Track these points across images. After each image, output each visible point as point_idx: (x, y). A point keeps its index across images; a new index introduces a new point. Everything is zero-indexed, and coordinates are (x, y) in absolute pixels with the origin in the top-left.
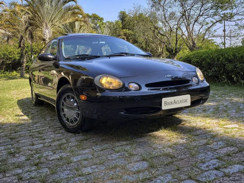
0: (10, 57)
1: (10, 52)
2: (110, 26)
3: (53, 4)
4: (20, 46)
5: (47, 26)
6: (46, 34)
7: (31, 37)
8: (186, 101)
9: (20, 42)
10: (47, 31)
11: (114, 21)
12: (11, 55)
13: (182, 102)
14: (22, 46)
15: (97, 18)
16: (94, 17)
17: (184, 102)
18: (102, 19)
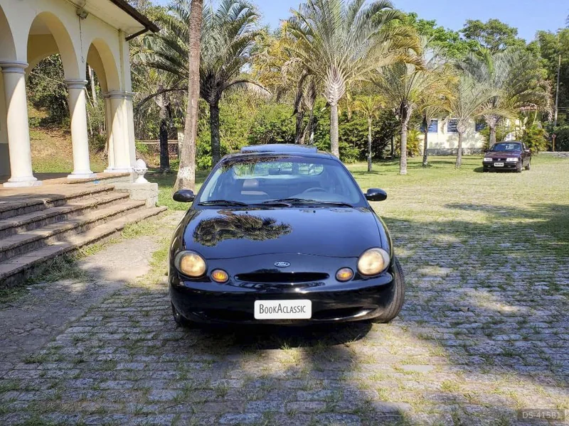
0: (284, 129)
1: (284, 121)
2: (512, 58)
3: (353, 28)
4: (296, 111)
5: (335, 75)
6: (332, 92)
7: (312, 96)
8: (302, 310)
9: (297, 103)
10: (336, 86)
11: (554, 32)
12: (286, 126)
13: (294, 311)
14: (300, 110)
15: (501, 30)
16: (492, 28)
17: (298, 310)
18: (514, 31)
